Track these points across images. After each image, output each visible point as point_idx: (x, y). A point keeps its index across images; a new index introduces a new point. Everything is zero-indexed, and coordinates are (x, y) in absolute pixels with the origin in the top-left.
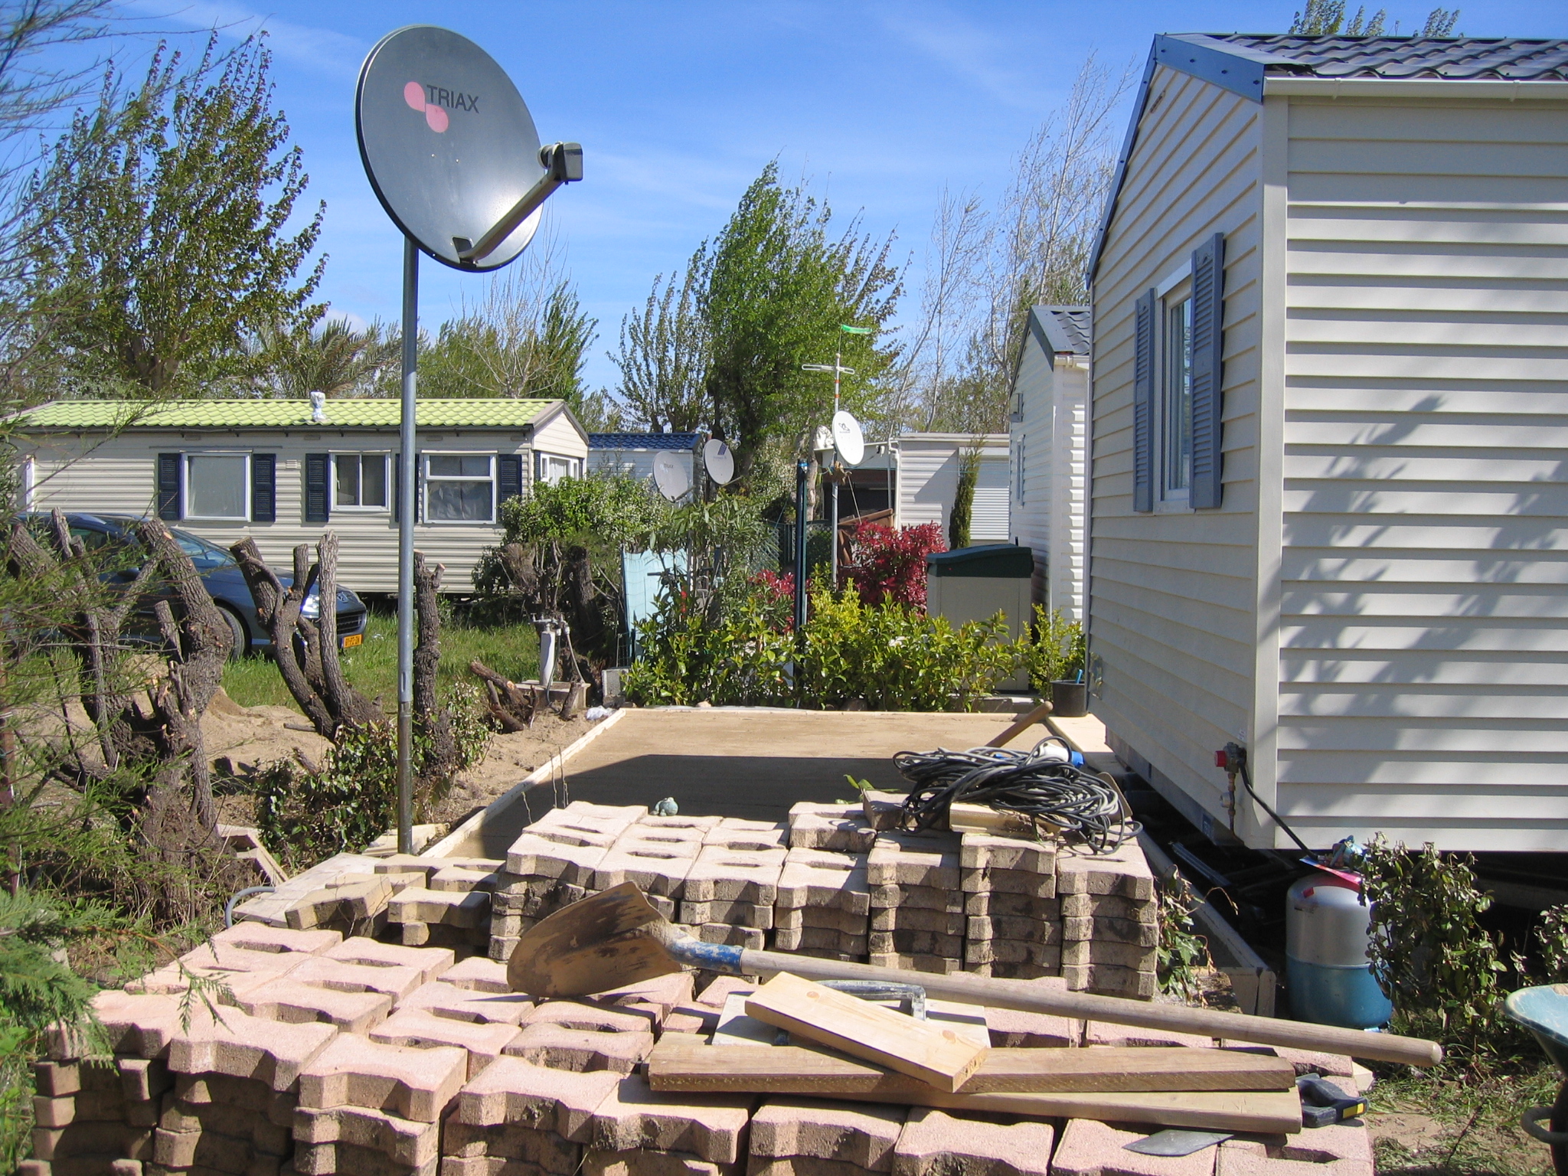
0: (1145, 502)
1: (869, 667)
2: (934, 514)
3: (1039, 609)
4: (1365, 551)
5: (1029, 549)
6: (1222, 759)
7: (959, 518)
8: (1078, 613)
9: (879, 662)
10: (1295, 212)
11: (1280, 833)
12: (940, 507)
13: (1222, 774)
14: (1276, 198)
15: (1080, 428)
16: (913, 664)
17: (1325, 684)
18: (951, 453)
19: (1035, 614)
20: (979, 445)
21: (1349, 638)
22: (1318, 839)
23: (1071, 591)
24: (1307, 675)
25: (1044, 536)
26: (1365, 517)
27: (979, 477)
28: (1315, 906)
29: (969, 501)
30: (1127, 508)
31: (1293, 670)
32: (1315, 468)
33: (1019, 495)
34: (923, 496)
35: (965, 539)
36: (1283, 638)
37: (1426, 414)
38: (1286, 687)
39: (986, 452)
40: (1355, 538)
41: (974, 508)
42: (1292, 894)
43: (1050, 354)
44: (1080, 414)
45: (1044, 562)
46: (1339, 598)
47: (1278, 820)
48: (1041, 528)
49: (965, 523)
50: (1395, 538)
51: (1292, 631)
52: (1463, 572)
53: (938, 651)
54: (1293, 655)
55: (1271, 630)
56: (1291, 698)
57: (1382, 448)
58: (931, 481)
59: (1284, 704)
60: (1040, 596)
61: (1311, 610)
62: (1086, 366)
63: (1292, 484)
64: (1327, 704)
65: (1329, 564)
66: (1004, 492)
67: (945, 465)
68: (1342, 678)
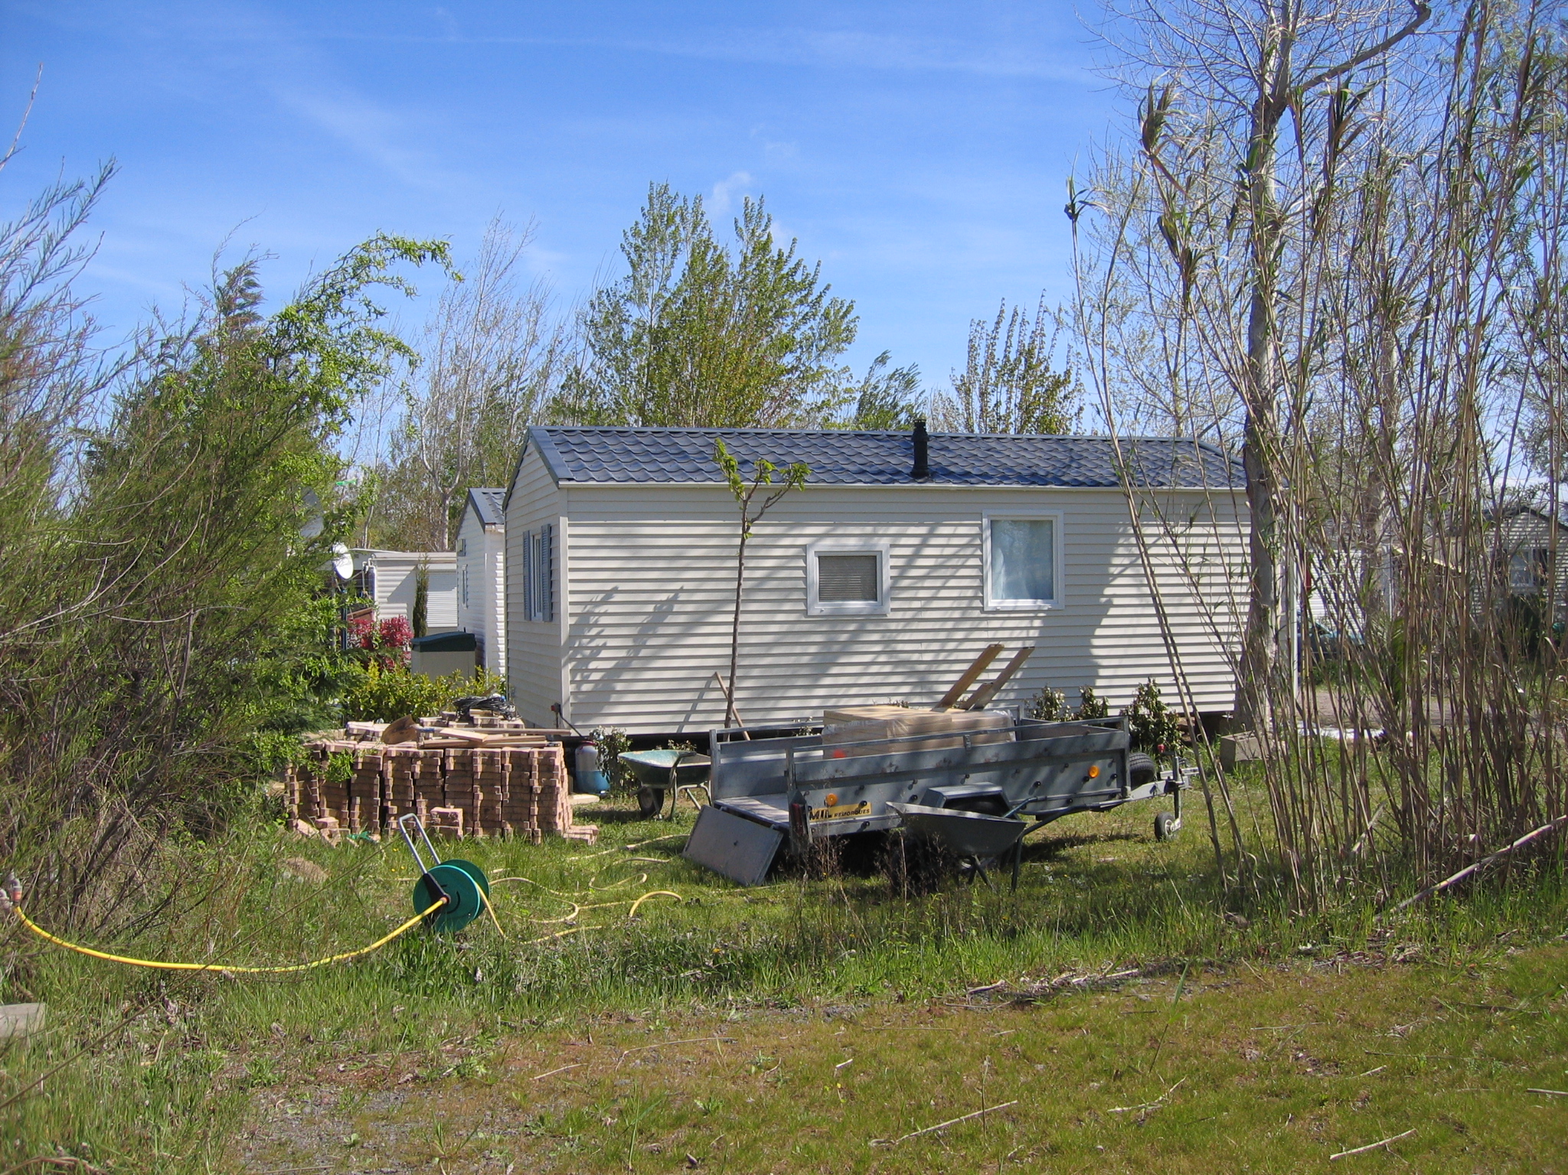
0: (529, 617)
1: (387, 704)
2: (401, 611)
3: (479, 669)
4: (598, 636)
5: (473, 635)
6: (553, 708)
7: (419, 613)
8: (503, 670)
9: (392, 702)
10: (570, 525)
11: (572, 731)
12: (405, 605)
13: (553, 713)
14: (564, 521)
15: (501, 565)
16: (411, 701)
17: (585, 681)
18: (412, 568)
19: (477, 671)
20: (426, 562)
21: (593, 665)
22: (585, 733)
23: (498, 657)
24: (578, 678)
25: (483, 627)
26: (596, 625)
27: (430, 584)
28: (583, 752)
29: (425, 601)
30: (521, 618)
31: (574, 676)
32: (579, 609)
33: (464, 597)
34: (393, 598)
35: (424, 627)
36: (570, 666)
37: (616, 591)
38: (572, 682)
39: (432, 567)
40: (594, 632)
41: (428, 605)
42: (577, 751)
43: (483, 524)
44: (501, 557)
45: (482, 642)
46: (588, 652)
47: (571, 726)
48: (480, 621)
49: (424, 617)
50: (608, 631)
51: (573, 663)
52: (629, 642)
53: (425, 693)
54: (574, 671)
55: (566, 664)
56: (574, 685)
57: (603, 602)
58: (398, 587)
59: (572, 688)
60: (480, 661)
61: (579, 656)
62: (503, 531)
63: (571, 615)
64: (585, 687)
65: (585, 641)
66: (453, 594)
67: (408, 576)
68: (591, 678)
